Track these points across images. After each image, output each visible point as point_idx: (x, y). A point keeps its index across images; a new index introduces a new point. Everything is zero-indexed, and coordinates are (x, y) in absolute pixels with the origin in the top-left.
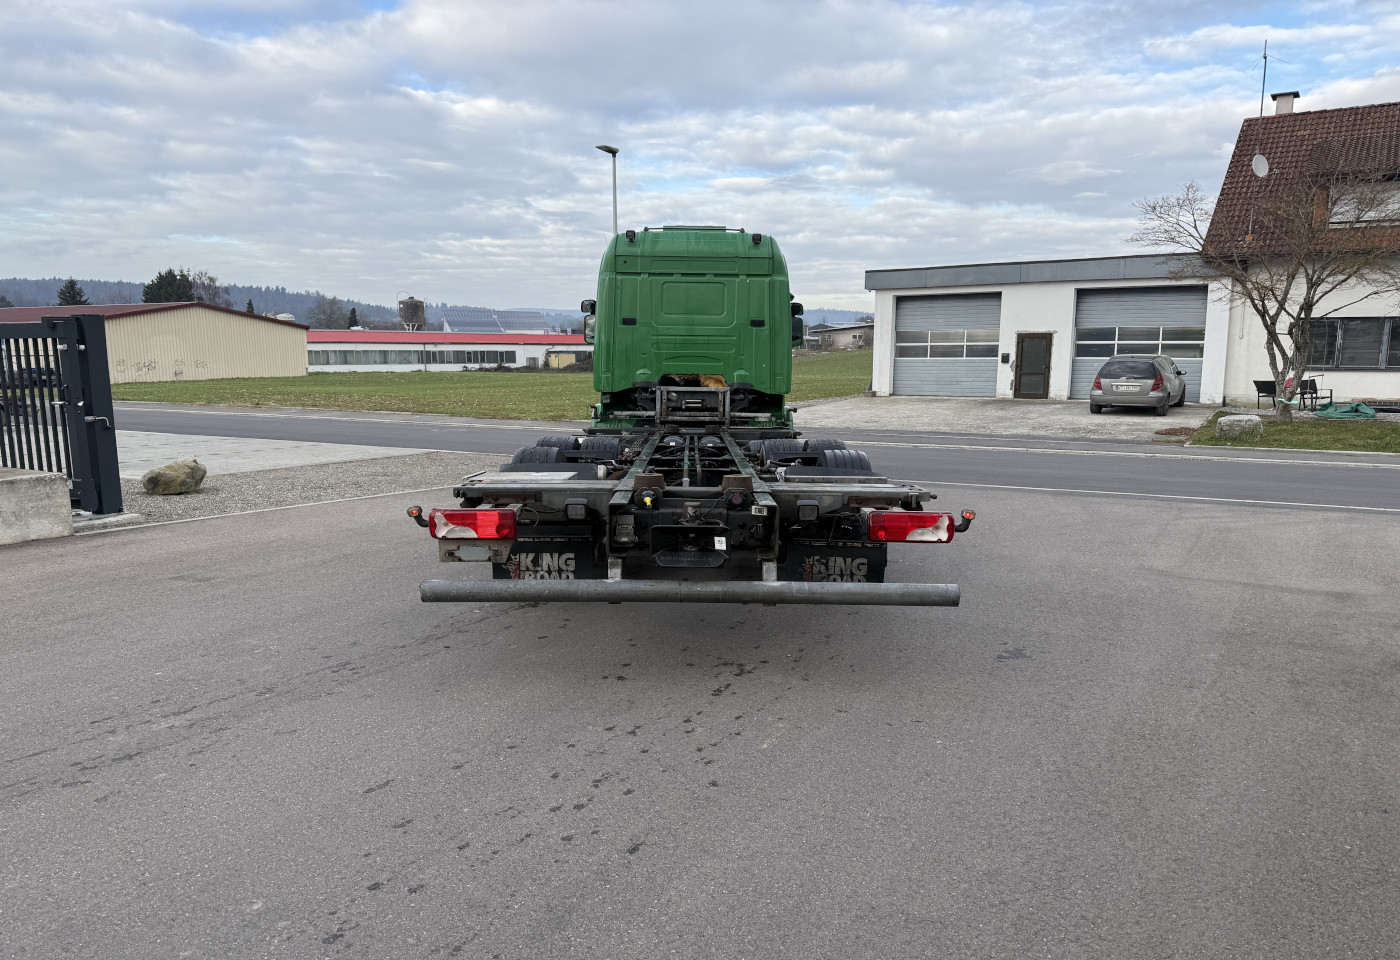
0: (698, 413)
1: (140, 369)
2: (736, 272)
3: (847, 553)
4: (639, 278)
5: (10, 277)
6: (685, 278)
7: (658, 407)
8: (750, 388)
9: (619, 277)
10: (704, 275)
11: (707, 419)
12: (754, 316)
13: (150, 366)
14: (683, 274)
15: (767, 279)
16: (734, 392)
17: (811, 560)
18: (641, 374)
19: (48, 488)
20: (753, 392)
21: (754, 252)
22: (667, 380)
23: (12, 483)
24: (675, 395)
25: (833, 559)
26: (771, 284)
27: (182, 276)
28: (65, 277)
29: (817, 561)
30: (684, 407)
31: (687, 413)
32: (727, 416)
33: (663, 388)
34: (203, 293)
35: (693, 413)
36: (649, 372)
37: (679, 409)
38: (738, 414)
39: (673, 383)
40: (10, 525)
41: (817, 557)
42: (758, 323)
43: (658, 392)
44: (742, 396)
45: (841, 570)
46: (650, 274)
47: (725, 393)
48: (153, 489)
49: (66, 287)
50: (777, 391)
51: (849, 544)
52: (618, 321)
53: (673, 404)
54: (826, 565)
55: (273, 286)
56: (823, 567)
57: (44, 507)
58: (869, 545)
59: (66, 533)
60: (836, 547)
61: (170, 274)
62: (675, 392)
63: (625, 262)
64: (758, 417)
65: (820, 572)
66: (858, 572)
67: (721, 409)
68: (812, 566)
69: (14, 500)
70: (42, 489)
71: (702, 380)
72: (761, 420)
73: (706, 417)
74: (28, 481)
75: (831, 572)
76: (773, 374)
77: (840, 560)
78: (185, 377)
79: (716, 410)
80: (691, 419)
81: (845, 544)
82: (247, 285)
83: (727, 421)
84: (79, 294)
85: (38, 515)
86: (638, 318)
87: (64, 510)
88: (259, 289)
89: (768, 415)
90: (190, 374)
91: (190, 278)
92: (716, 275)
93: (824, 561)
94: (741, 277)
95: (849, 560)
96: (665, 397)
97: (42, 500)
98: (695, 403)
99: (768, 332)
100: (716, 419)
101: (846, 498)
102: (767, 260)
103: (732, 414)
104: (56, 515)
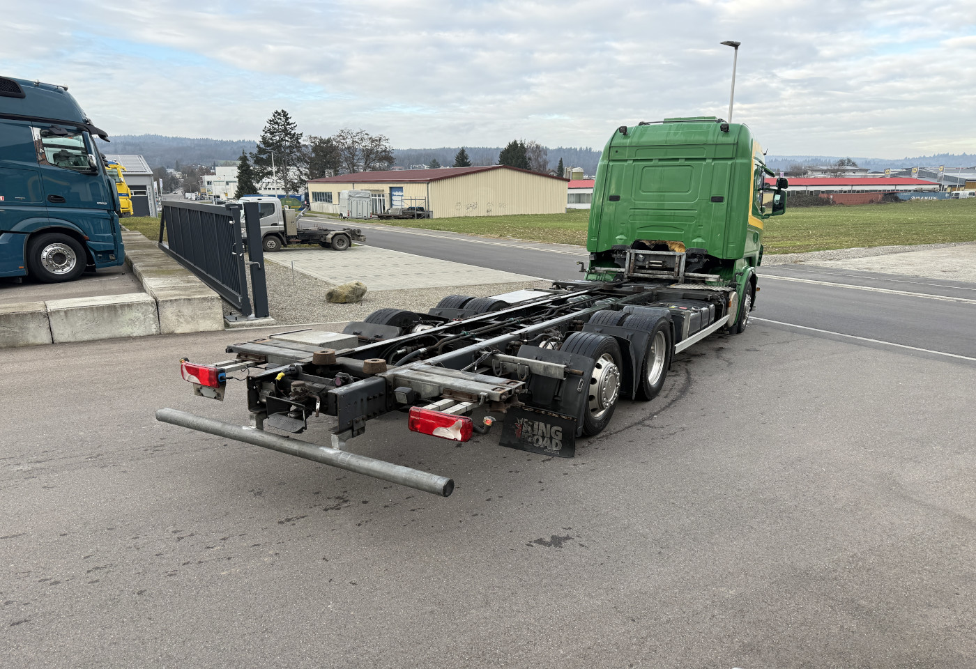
0: (659, 272)
1: (468, 208)
2: (704, 157)
3: (547, 420)
4: (626, 164)
5: (442, 147)
6: (661, 163)
7: (627, 265)
8: (705, 253)
9: (611, 164)
10: (677, 159)
11: (665, 277)
12: (715, 193)
13: (474, 206)
14: (660, 160)
15: (730, 162)
16: (688, 257)
17: (521, 421)
18: (620, 239)
19: (210, 303)
20: (707, 256)
21: (723, 139)
22: (639, 245)
23: (189, 299)
24: (641, 256)
25: (537, 423)
26: (733, 167)
27: (522, 144)
28: (460, 147)
29: (526, 422)
30: (647, 267)
31: (650, 272)
32: (681, 275)
33: (632, 251)
34: (531, 155)
35: (654, 272)
36: (625, 238)
37: (644, 268)
38: (691, 274)
39: (642, 247)
40: (188, 323)
41: (526, 420)
42: (718, 199)
43: (628, 254)
44: (696, 260)
45: (543, 433)
46: (634, 160)
47: (680, 257)
48: (330, 299)
49: (460, 154)
50: (730, 256)
51: (549, 413)
52: (606, 198)
53: (640, 264)
54: (532, 427)
55: (584, 148)
56: (530, 428)
57: (207, 314)
58: (564, 417)
59: (220, 329)
60: (540, 414)
61: (515, 143)
62: (641, 254)
63: (617, 152)
64: (708, 278)
65: (527, 432)
66: (555, 437)
67: (676, 270)
68: (522, 426)
69: (190, 309)
70: (206, 304)
71: (669, 245)
72: (710, 280)
73: (664, 275)
74: (199, 299)
75: (535, 433)
76: (726, 241)
77: (542, 425)
78: (493, 214)
79: (672, 269)
80: (651, 276)
81: (546, 413)
82: (569, 147)
83: (680, 280)
84: (465, 158)
85: (204, 318)
86: (621, 195)
87: (219, 316)
88: (575, 149)
89: (717, 276)
90: (496, 212)
91: (525, 146)
92: (686, 159)
93: (531, 424)
94: (708, 161)
95: (549, 426)
96: (633, 258)
97: (206, 310)
98: (657, 263)
99: (726, 205)
100: (672, 277)
101: (442, 389)
102: (732, 146)
103: (687, 274)
104: (214, 318)
